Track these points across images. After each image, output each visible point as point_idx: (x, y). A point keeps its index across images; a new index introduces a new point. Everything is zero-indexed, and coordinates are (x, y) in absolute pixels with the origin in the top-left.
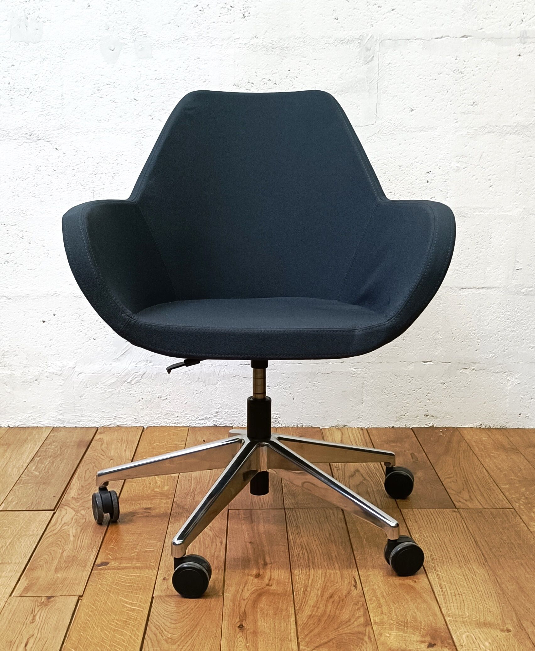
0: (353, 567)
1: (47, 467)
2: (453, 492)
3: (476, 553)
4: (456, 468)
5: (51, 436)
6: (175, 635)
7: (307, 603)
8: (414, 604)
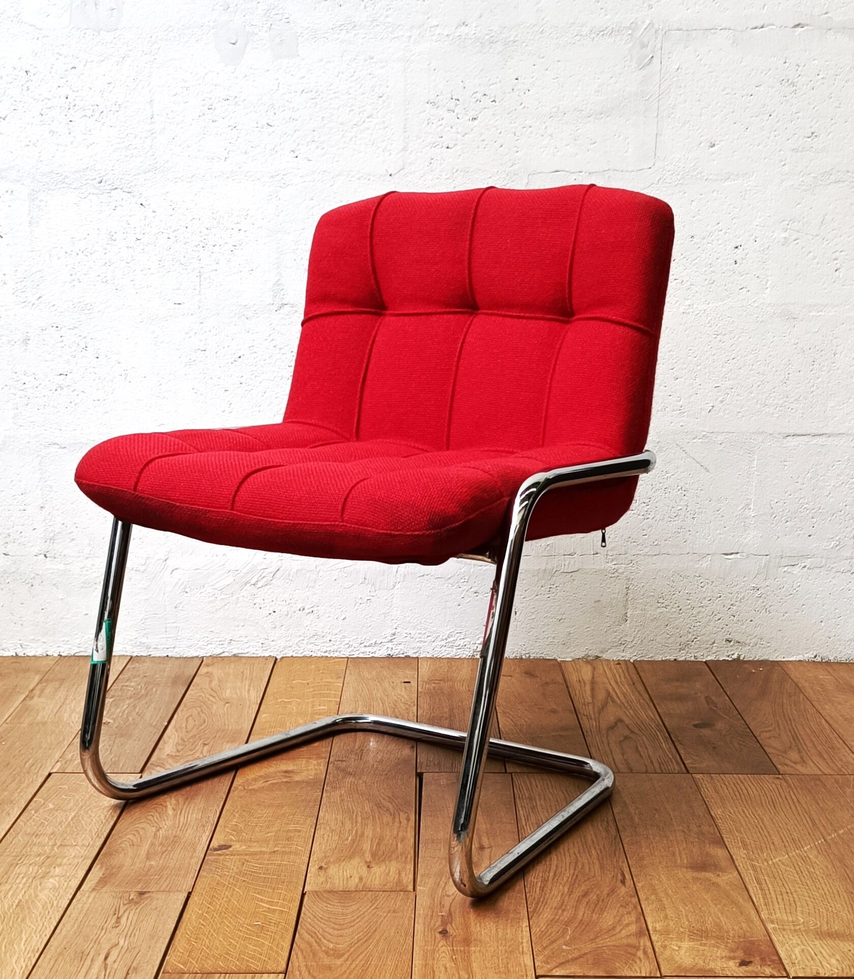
0: (620, 854)
1: (126, 712)
2: (773, 751)
3: (813, 837)
4: (778, 718)
5: (129, 668)
6: (340, 946)
7: (546, 903)
8: (716, 905)
